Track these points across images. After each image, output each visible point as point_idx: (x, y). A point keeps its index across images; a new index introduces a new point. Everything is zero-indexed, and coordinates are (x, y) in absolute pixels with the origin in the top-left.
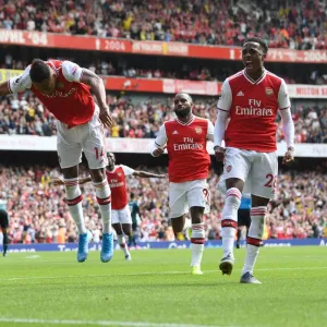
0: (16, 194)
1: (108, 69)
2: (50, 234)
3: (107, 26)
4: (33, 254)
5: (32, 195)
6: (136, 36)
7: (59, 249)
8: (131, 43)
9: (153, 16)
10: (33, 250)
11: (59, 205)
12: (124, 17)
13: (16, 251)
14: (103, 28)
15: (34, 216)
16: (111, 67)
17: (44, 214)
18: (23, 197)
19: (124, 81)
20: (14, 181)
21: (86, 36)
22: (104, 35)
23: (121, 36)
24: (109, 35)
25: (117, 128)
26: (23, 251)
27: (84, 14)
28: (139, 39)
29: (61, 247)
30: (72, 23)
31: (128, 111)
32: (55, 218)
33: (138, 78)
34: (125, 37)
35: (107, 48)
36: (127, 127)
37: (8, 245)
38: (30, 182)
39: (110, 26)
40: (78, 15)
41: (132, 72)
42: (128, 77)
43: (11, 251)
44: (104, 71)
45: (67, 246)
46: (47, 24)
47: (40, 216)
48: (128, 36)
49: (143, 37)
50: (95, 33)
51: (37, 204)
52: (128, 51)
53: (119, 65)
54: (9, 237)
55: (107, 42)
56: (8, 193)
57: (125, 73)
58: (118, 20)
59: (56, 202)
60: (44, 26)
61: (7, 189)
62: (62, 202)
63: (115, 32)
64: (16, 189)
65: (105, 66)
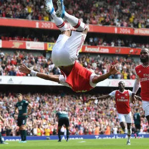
0: (73, 109)
1: (121, 43)
2: (91, 130)
3: (121, 21)
4: (82, 140)
5: (81, 110)
6: (136, 26)
7: (96, 138)
8: (134, 30)
9: (145, 15)
10: (82, 138)
11: (95, 115)
12: (129, 16)
13: (73, 139)
14: (119, 22)
15: (82, 121)
16: (123, 42)
17: (87, 119)
18: (77, 111)
19: (130, 50)
20: (72, 102)
21: (110, 26)
22: (119, 26)
23: (128, 26)
24: (122, 25)
25: (126, 74)
26: (77, 138)
27: (109, 15)
28: (138, 27)
29: (97, 137)
30: (103, 19)
31: (132, 66)
32: (93, 122)
33: (137, 48)
34: (130, 26)
35: (121, 32)
36: (131, 74)
37: (69, 135)
38: (80, 103)
39: (123, 21)
40: (105, 15)
41: (134, 45)
42: (132, 48)
43: (70, 139)
44: (119, 45)
45: (100, 136)
46: (89, 20)
47: (85, 120)
48: (132, 26)
49: (140, 26)
50: (115, 24)
51: (84, 114)
52: (132, 34)
53: (127, 41)
54: (70, 132)
55: (121, 29)
56: (68, 108)
57: (130, 45)
58: (127, 17)
59: (94, 113)
60: (88, 21)
61: (68, 106)
62: (97, 113)
63: (125, 24)
64: (73, 106)
65: (119, 42)
